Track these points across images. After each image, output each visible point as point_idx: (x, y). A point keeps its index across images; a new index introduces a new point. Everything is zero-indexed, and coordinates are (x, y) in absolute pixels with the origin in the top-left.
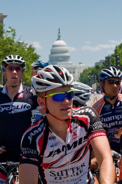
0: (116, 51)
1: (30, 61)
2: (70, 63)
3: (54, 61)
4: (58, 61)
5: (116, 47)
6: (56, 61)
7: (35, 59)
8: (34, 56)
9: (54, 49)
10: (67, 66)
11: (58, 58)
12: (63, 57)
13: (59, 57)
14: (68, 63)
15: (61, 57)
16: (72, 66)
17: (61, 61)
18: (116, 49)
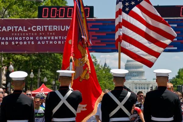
0: (179, 73)
1: (107, 81)
2: (144, 78)
3: (128, 76)
4: (132, 76)
5: (180, 70)
6: (130, 76)
7: (110, 79)
8: (110, 77)
9: (128, 64)
10: (141, 81)
11: (132, 73)
12: (137, 72)
13: (134, 73)
14: (143, 78)
15: (135, 72)
16: (146, 81)
17: (136, 76)
18: (179, 71)
